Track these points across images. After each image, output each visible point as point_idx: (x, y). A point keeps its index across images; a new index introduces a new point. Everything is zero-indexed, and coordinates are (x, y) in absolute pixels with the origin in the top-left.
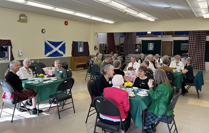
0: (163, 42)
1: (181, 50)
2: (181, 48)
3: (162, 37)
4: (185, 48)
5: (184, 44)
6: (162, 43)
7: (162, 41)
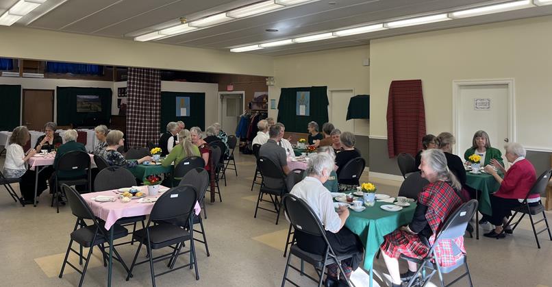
0: (26, 92)
1: (78, 110)
2: (79, 105)
3: (21, 76)
4: (87, 107)
5: (85, 97)
6: (23, 92)
7: (24, 87)
